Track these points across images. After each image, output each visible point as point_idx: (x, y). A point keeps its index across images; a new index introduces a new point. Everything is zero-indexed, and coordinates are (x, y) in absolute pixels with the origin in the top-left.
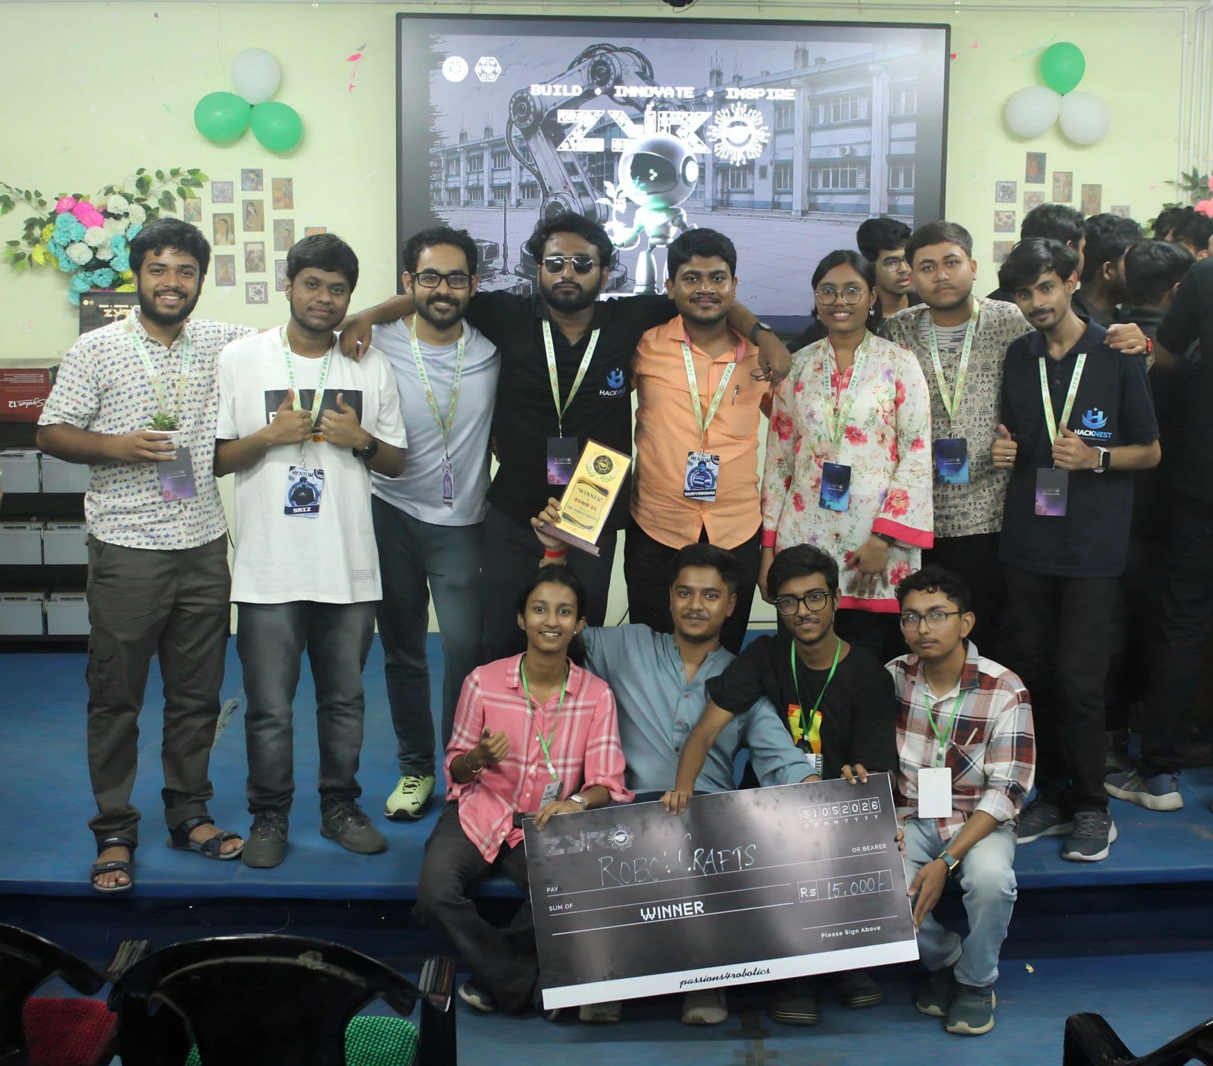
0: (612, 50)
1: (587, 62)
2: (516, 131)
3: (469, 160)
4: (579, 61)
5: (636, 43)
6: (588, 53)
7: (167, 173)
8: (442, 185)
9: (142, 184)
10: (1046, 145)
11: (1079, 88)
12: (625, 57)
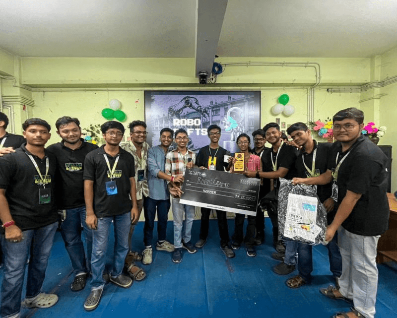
0: (190, 97)
1: (184, 100)
2: (170, 115)
3: (160, 121)
4: (183, 100)
5: (195, 96)
6: (185, 98)
7: (97, 126)
8: (154, 127)
9: (92, 128)
10: (280, 117)
11: (288, 103)
12: (192, 99)
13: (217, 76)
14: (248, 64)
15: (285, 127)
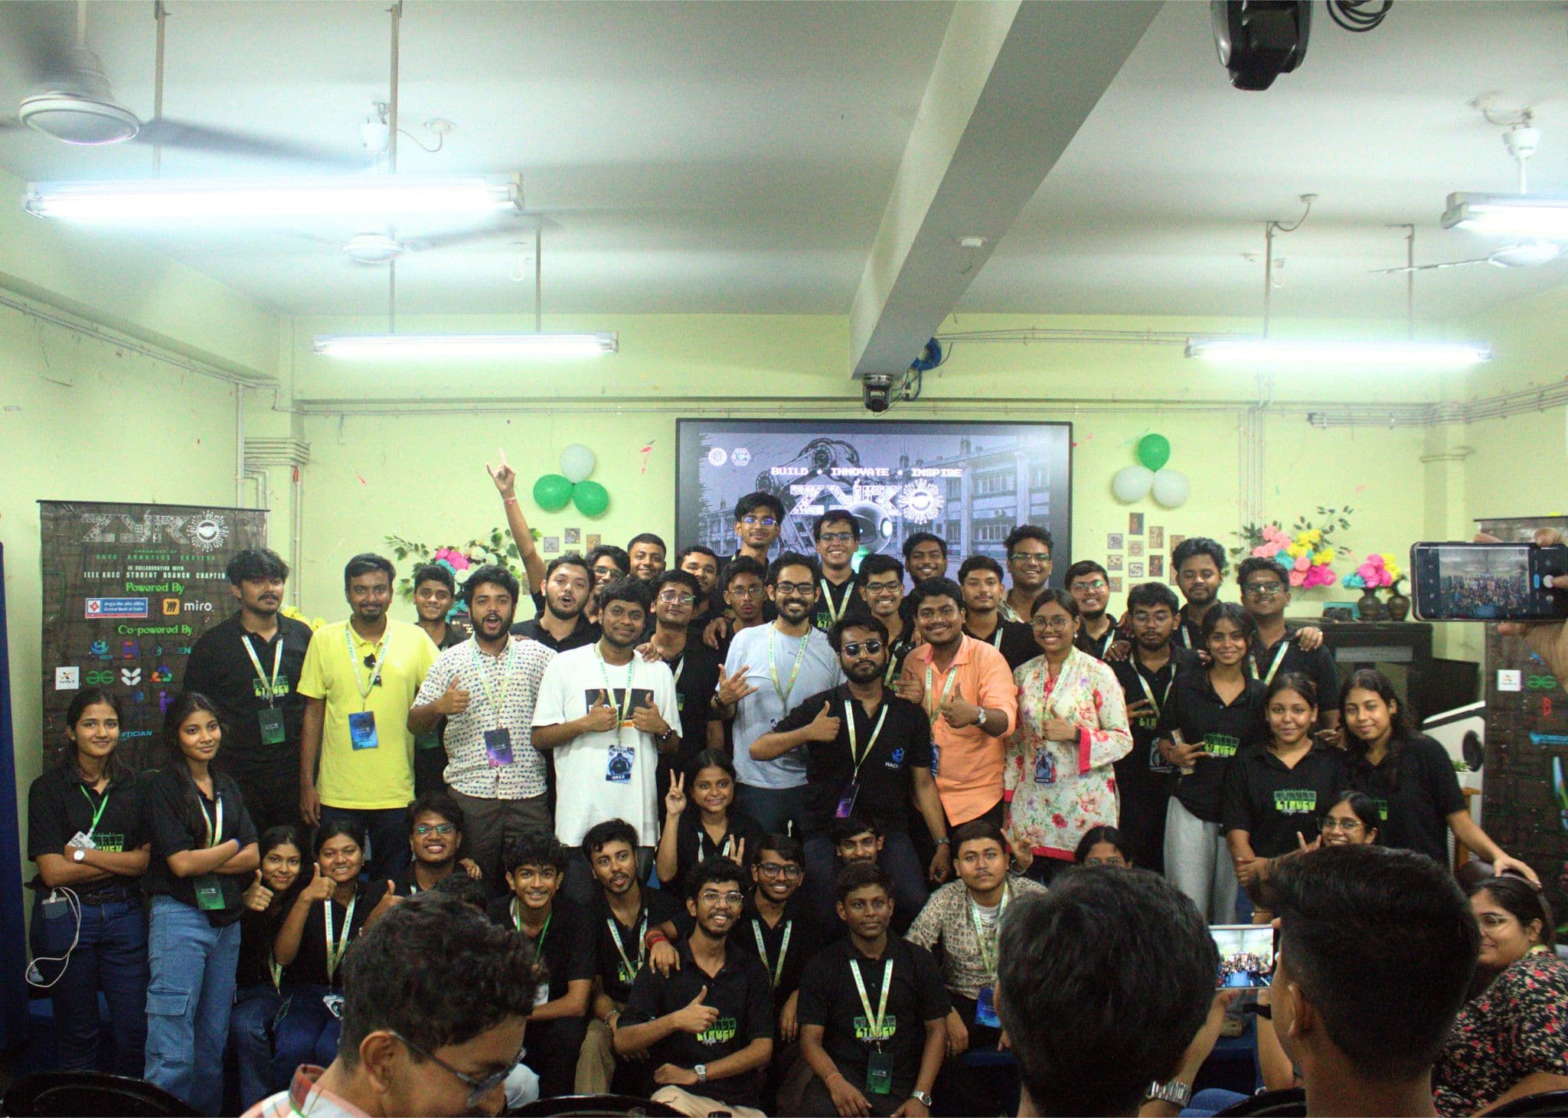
0: (831, 442)
1: (812, 451)
4: (806, 450)
5: (847, 438)
6: (813, 445)
9: (495, 539)
10: (1144, 507)
11: (1166, 466)
12: (839, 447)
13: (925, 374)
14: (1027, 336)
15: (1161, 546)
